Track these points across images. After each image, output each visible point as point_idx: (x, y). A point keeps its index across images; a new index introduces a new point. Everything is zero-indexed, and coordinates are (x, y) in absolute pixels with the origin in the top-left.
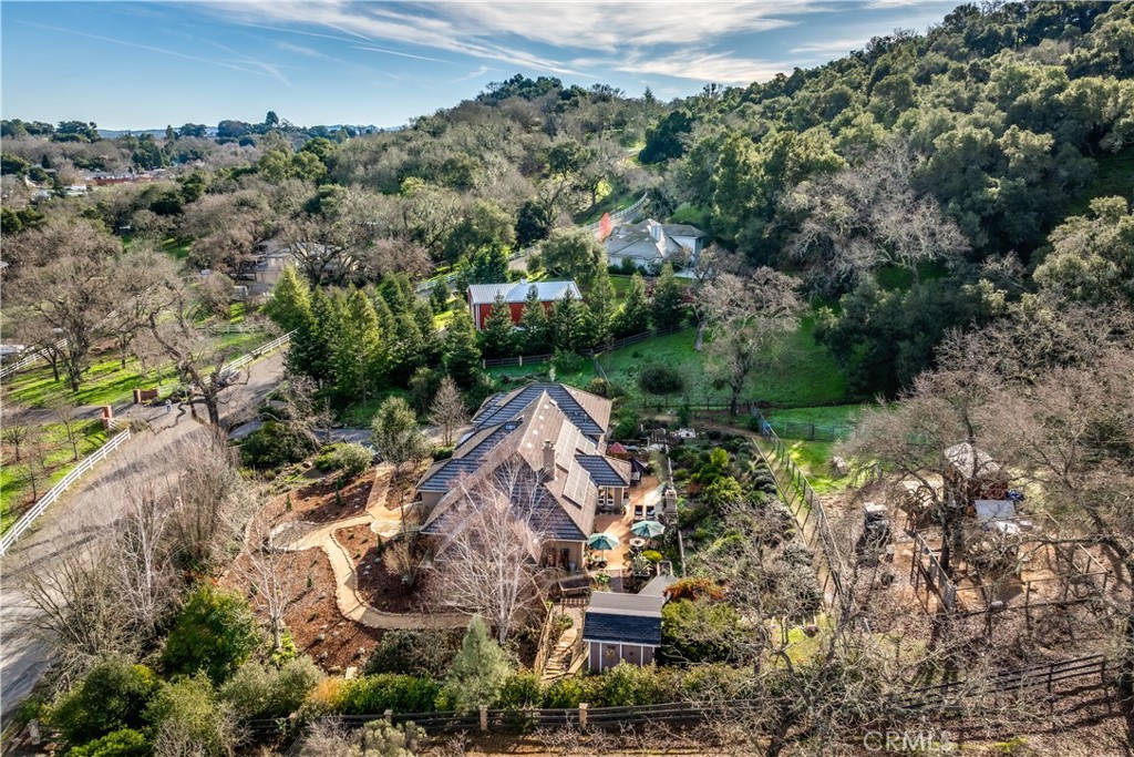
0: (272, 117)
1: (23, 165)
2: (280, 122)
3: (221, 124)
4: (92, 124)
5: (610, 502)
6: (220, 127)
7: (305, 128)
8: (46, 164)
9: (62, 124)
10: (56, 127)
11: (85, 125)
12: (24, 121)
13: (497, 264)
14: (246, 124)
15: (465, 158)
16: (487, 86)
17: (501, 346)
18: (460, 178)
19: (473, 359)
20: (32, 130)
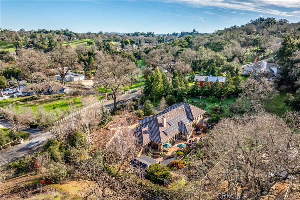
0: (194, 31)
1: (135, 42)
2: (196, 32)
3: (182, 33)
4: (153, 33)
5: (184, 137)
6: (181, 33)
7: (202, 34)
8: (140, 42)
9: (148, 33)
10: (146, 33)
11: (152, 33)
12: (140, 32)
13: (214, 71)
14: (187, 32)
15: (223, 41)
16: (250, 21)
17: (195, 93)
18: (221, 47)
19: (184, 95)
20: (141, 34)
